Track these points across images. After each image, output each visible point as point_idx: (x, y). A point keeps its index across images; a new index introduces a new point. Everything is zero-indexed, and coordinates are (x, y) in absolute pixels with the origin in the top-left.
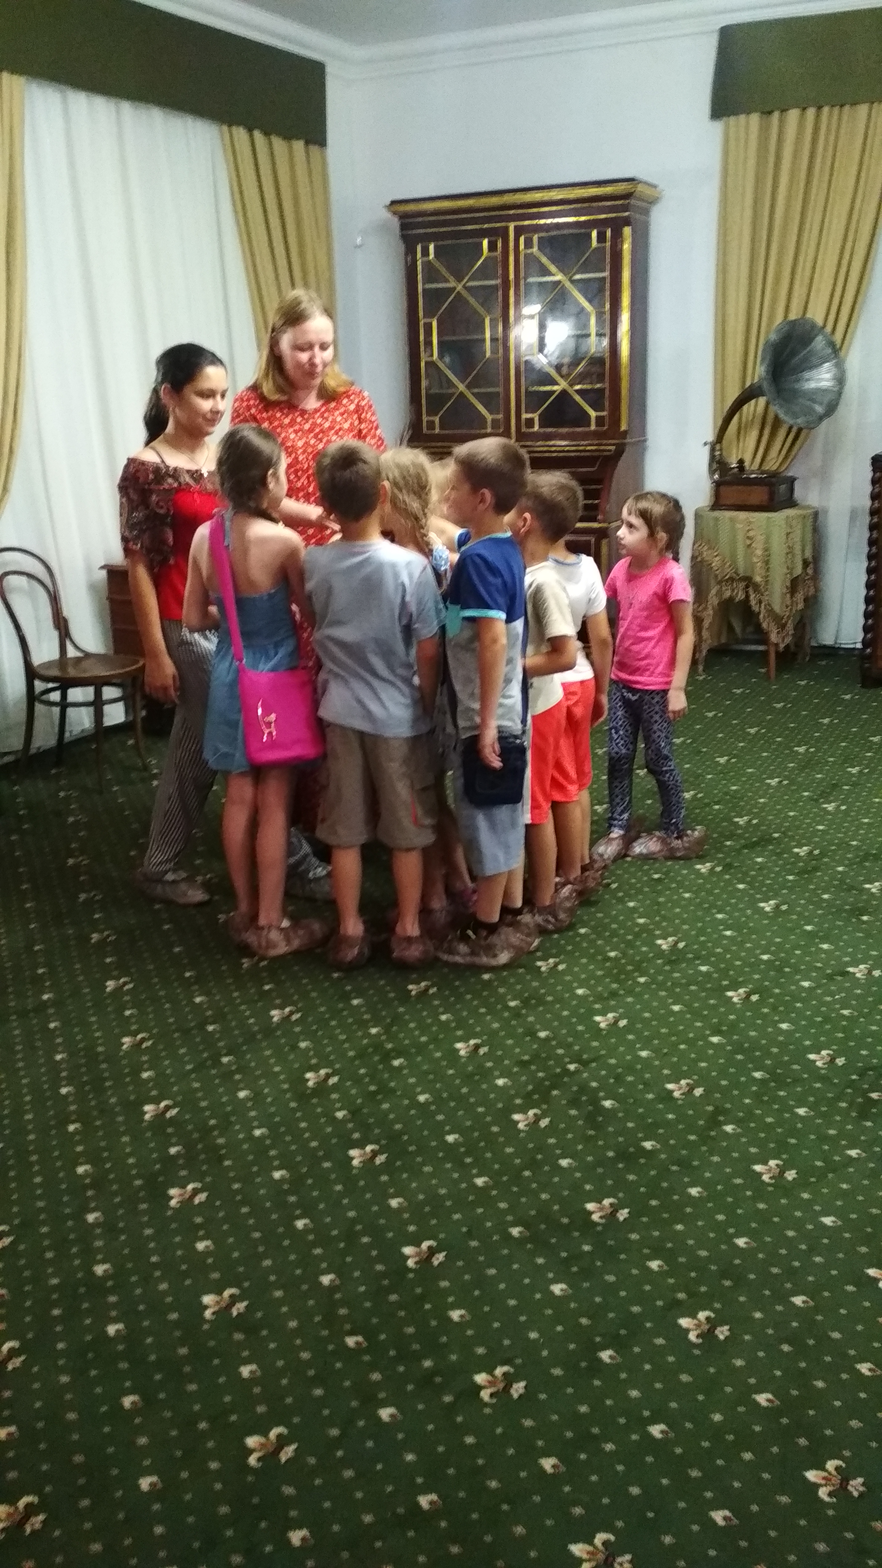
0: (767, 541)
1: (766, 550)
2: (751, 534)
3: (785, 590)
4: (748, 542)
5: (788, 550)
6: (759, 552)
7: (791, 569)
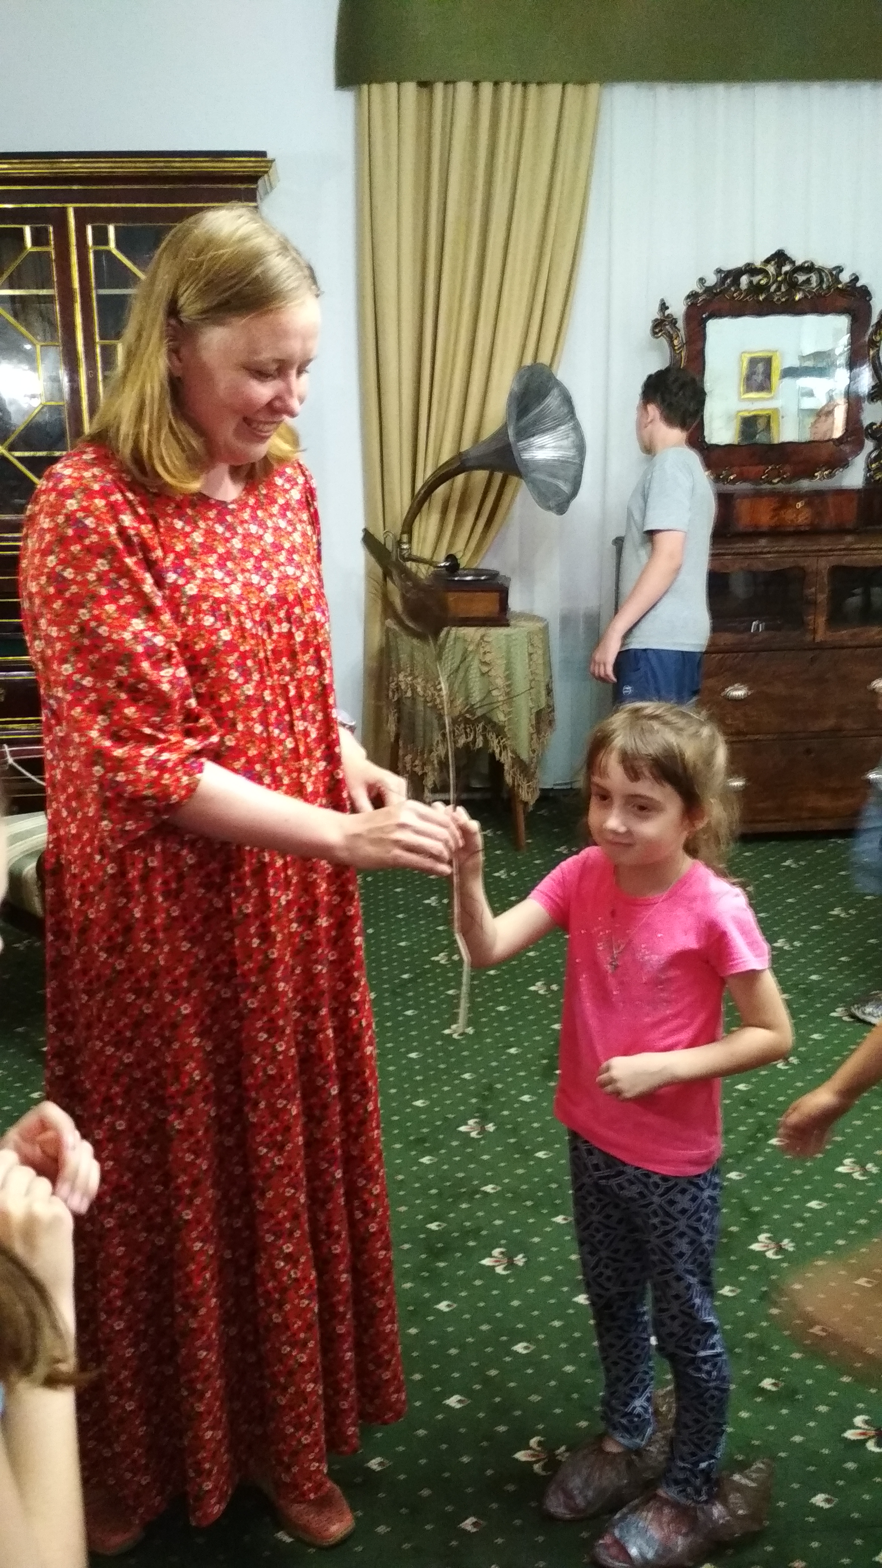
0: (509, 666)
1: (508, 677)
2: (487, 658)
3: (532, 731)
4: (485, 669)
5: (531, 677)
6: (500, 682)
7: (536, 700)
